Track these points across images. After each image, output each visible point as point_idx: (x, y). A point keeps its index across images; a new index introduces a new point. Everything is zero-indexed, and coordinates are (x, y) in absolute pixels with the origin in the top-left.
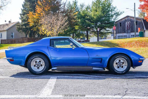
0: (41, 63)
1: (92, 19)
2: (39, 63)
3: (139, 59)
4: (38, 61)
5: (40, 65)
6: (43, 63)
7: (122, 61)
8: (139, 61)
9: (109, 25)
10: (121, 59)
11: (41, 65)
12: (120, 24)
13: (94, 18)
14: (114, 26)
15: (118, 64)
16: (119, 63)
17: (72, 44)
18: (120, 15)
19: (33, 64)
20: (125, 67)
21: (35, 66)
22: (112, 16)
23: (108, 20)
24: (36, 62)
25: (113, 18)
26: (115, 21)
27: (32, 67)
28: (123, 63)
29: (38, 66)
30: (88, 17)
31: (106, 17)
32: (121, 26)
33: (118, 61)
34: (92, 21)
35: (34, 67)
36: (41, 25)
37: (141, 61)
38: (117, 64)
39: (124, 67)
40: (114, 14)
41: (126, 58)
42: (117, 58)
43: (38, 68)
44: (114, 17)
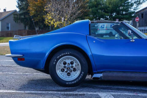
0: (74, 65)
1: (107, 9)
2: (71, 65)
4: (68, 61)
5: (72, 69)
9: (127, 16)
11: (75, 70)
12: (142, 14)
13: (109, 7)
14: (137, 17)
18: (141, 3)
19: (59, 66)
21: (63, 70)
22: (132, 5)
23: (126, 10)
24: (65, 63)
25: (133, 7)
26: (136, 11)
27: (59, 72)
29: (69, 72)
30: (103, 6)
31: (124, 6)
32: (142, 17)
34: (106, 10)
35: (61, 72)
36: (47, 12)
40: (135, 3)
43: (69, 74)
44: (135, 6)
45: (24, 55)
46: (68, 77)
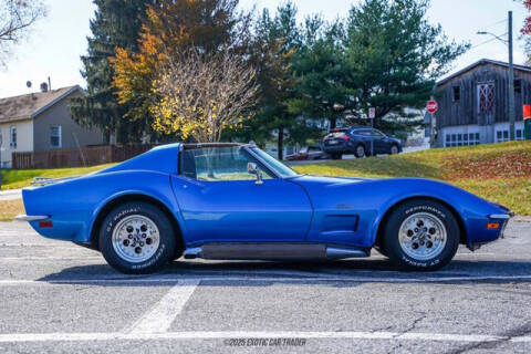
0: (148, 233)
1: (351, 76)
2: (141, 233)
3: (488, 216)
4: (137, 225)
5: (144, 240)
6: (153, 231)
7: (428, 225)
8: (490, 226)
9: (411, 95)
10: (425, 217)
11: (149, 241)
12: (457, 90)
13: (355, 70)
15: (415, 234)
16: (417, 230)
17: (254, 165)
18: (454, 57)
19: (119, 234)
20: (439, 246)
21: (126, 243)
22: (425, 62)
23: (411, 77)
24: (130, 230)
25: (430, 68)
26: (438, 80)
27: (117, 246)
28: (432, 231)
29: (138, 245)
30: (338, 67)
31: (402, 65)
32: (457, 98)
33: (413, 226)
34: (349, 79)
35: (123, 247)
36: (159, 98)
37: (497, 226)
38: (410, 233)
39: (434, 246)
40: (434, 54)
41: (443, 216)
42: (411, 213)
43: (138, 250)
44: (434, 65)
45: (50, 216)
46: (136, 255)
